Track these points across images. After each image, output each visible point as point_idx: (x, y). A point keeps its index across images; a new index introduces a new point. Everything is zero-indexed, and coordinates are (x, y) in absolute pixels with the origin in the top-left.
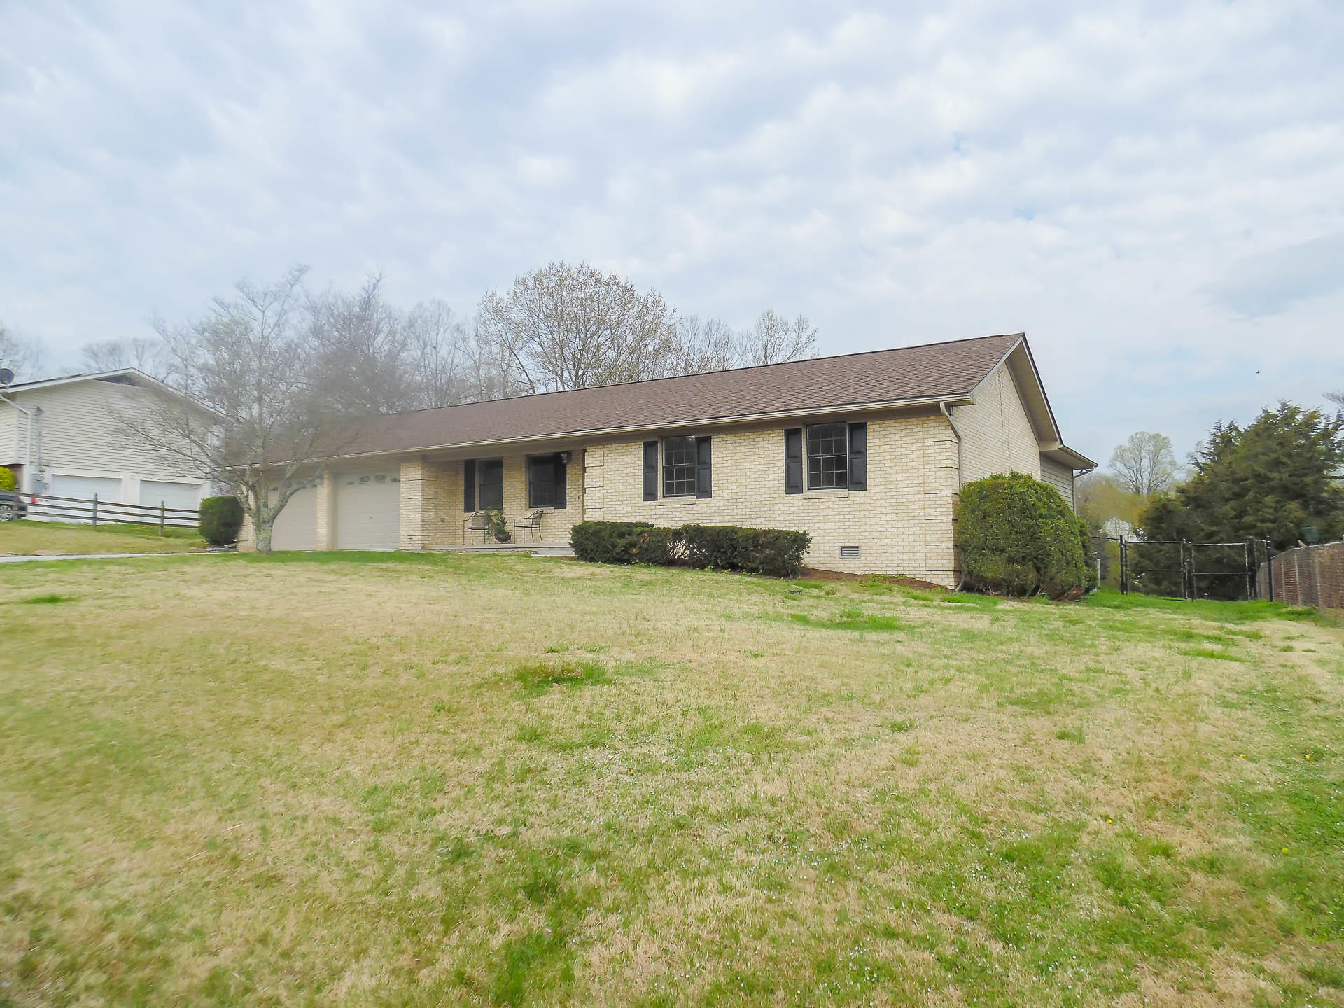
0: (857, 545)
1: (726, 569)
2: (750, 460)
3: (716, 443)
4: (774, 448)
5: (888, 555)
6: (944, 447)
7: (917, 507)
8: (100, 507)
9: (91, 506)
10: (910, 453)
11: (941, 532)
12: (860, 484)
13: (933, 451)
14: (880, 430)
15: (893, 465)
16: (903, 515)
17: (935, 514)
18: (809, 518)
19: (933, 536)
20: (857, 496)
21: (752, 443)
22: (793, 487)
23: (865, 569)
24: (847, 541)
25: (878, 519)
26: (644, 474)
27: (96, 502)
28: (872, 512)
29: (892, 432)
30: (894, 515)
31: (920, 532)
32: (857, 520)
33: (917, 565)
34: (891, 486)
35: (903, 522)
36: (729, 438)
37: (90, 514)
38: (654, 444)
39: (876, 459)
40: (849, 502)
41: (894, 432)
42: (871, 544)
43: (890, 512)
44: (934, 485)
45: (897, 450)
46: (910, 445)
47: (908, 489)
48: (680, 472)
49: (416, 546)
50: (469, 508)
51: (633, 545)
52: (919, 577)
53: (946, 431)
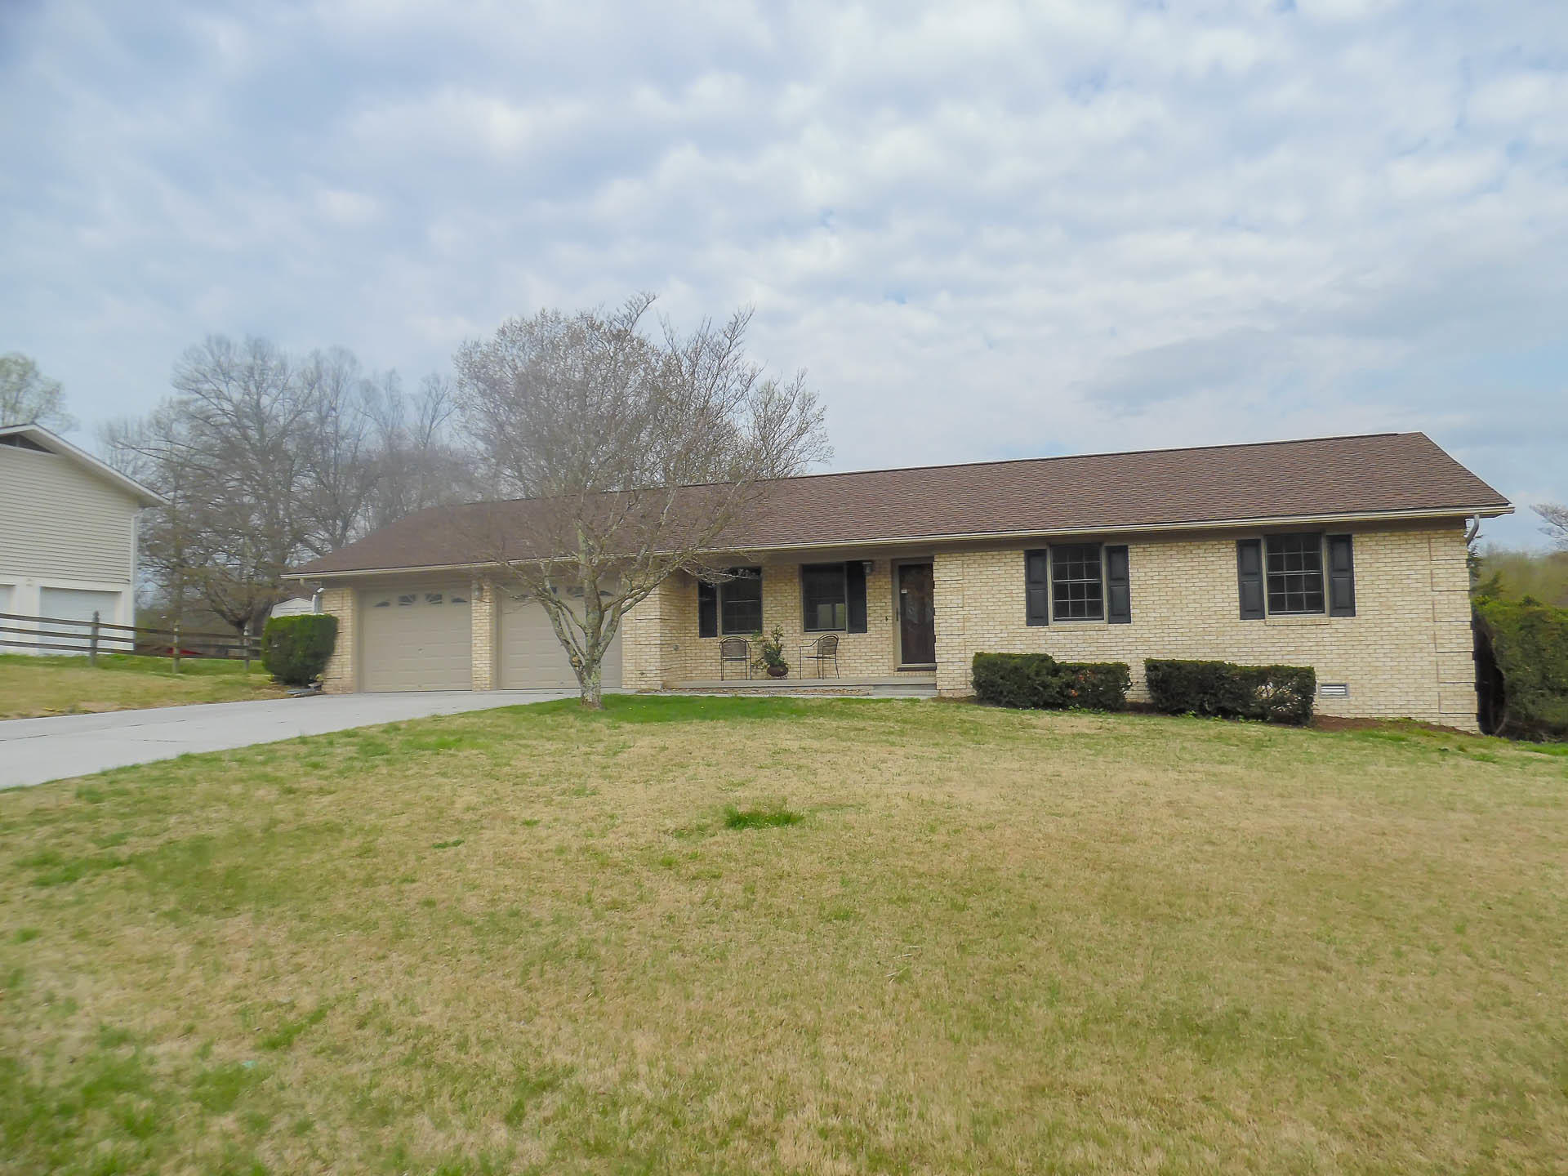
0: (1344, 682)
1: (1216, 715)
2: (1186, 577)
3: (1135, 555)
4: (1221, 563)
5: (1386, 694)
6: (1457, 566)
7: (1425, 637)
8: (103, 632)
9: (88, 631)
10: (1413, 572)
11: (1459, 667)
12: (1345, 606)
13: (1444, 571)
14: (1370, 543)
15: (1390, 586)
16: (1406, 646)
17: (1450, 645)
18: (1274, 649)
19: (1447, 672)
20: (1341, 623)
21: (1189, 556)
22: (1250, 610)
23: (1356, 711)
24: (1329, 677)
25: (1371, 651)
26: (1028, 592)
27: (96, 624)
28: (1364, 643)
29: (1387, 547)
30: (1394, 647)
31: (1430, 667)
32: (1343, 652)
33: (1427, 707)
34: (1388, 612)
35: (1406, 655)
36: (1154, 549)
37: (87, 643)
38: (1041, 554)
39: (1366, 578)
40: (1331, 631)
41: (1390, 547)
42: (1363, 682)
43: (1388, 642)
44: (1447, 611)
45: (1395, 568)
46: (1412, 563)
47: (1411, 616)
48: (1077, 590)
49: (652, 681)
50: (707, 630)
51: (1069, 686)
52: (1434, 721)
53: (1461, 548)
